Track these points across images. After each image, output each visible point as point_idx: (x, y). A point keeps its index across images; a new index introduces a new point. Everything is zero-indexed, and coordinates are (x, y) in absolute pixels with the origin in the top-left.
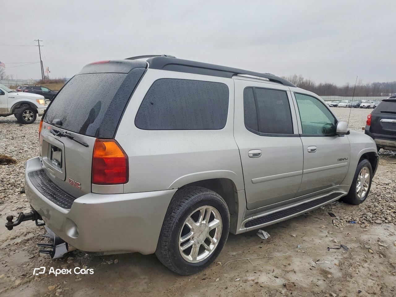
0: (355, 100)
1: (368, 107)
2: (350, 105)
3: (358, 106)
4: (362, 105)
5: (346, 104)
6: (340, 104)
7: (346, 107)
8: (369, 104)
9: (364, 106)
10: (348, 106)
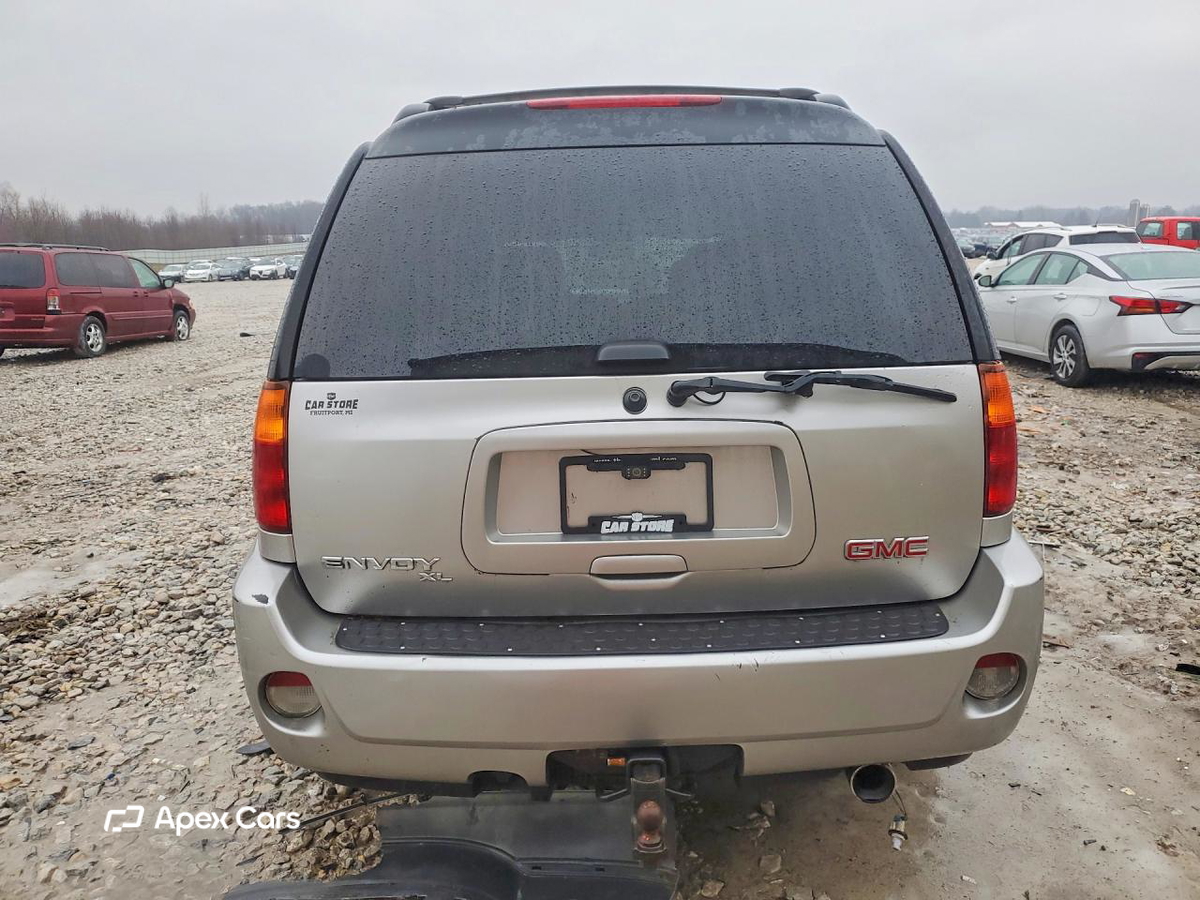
0: (233, 258)
1: (274, 276)
2: (221, 274)
3: (244, 275)
4: (255, 270)
5: (209, 271)
6: (190, 272)
7: (211, 279)
8: (274, 267)
9: (261, 272)
10: (216, 278)
